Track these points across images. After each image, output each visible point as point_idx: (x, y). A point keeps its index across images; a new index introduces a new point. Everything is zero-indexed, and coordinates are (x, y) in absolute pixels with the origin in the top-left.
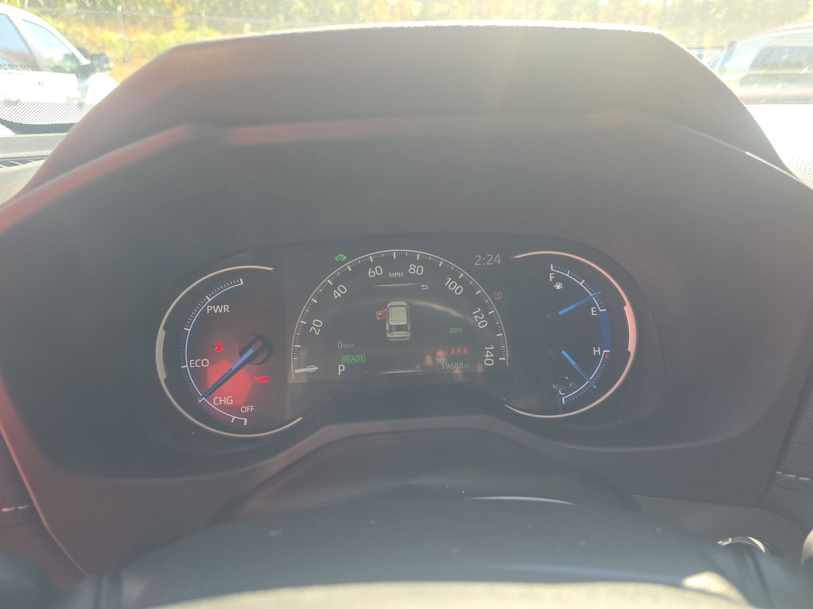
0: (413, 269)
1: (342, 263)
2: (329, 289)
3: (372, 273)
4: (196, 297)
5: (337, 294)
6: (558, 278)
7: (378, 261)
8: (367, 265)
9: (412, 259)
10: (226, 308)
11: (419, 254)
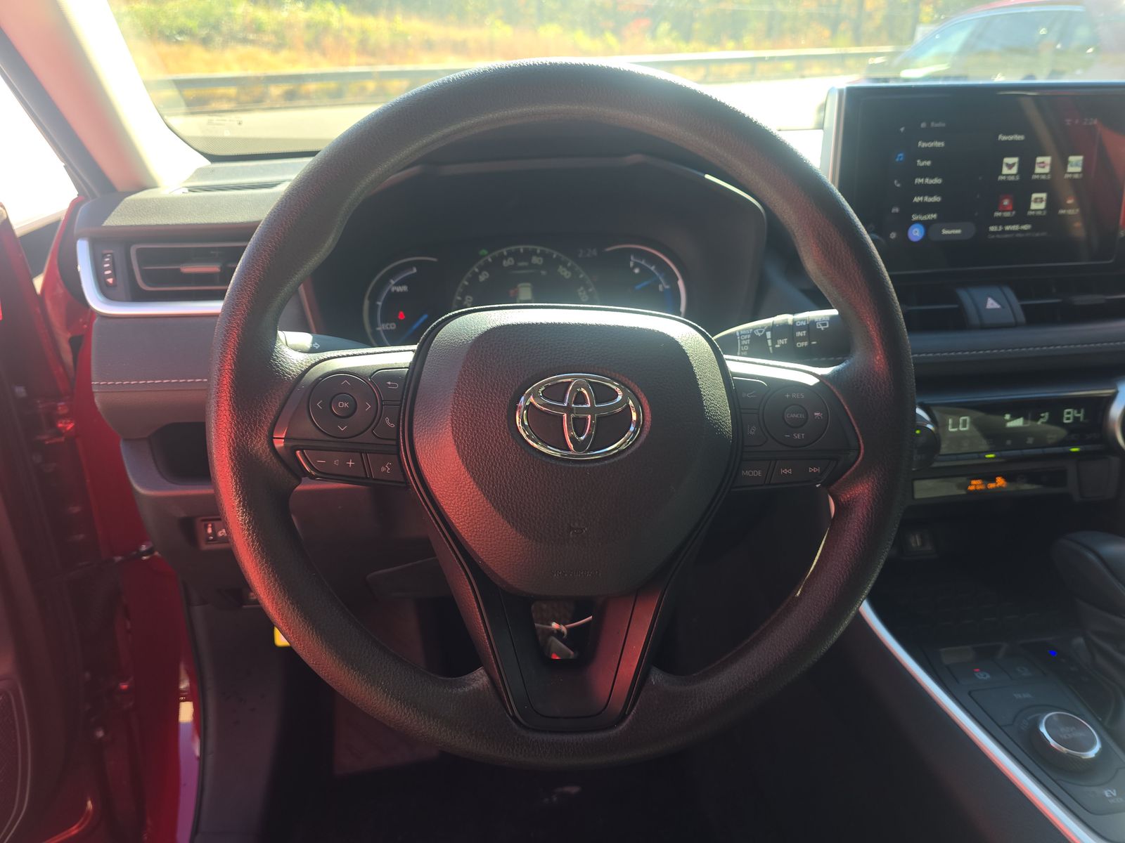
0: (535, 260)
1: (483, 256)
2: (476, 275)
3: (506, 263)
4: (384, 281)
5: (482, 278)
6: (636, 265)
7: (510, 254)
8: (502, 257)
9: (534, 253)
10: (404, 288)
11: (539, 249)
